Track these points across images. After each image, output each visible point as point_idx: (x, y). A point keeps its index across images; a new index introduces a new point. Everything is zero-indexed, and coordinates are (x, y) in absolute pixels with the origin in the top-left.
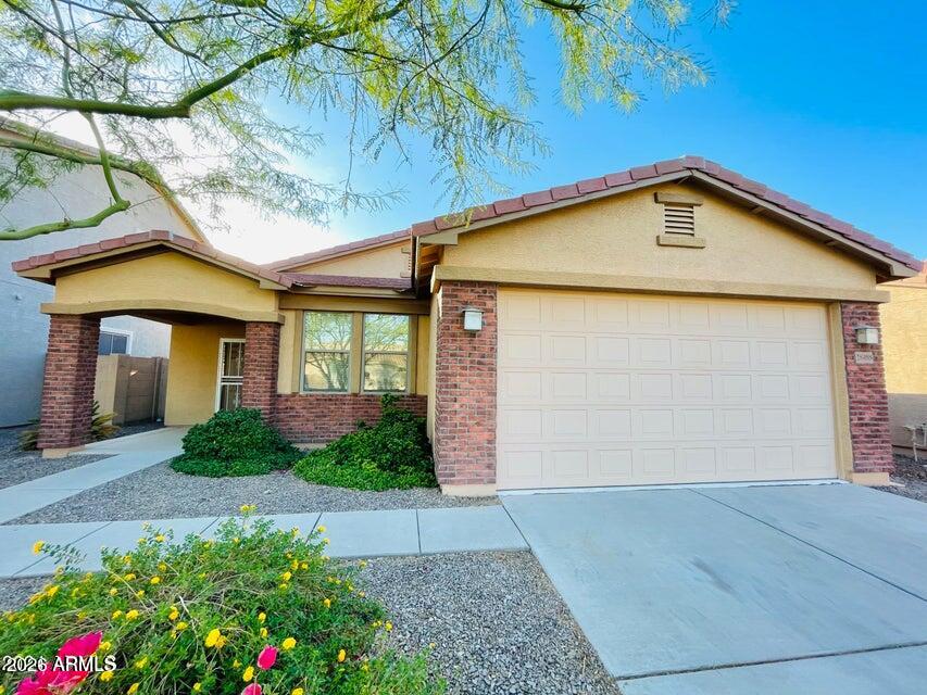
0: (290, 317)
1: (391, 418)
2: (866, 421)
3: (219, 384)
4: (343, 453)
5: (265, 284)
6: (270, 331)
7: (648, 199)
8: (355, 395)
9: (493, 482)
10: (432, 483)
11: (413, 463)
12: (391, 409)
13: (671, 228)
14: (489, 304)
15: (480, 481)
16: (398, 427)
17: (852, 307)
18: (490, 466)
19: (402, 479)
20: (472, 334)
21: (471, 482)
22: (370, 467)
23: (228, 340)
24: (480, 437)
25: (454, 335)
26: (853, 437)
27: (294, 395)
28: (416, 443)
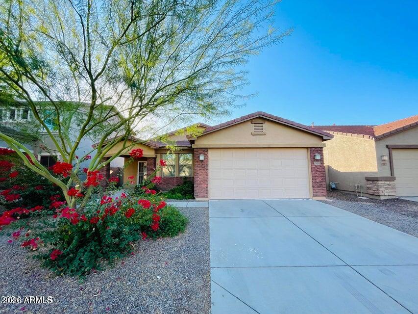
0: (159, 155)
1: (185, 183)
2: (318, 182)
3: (138, 175)
4: (173, 192)
5: (151, 147)
6: (154, 160)
7: (249, 123)
8: (177, 177)
9: (207, 197)
10: (194, 198)
11: (190, 194)
12: (185, 180)
13: (256, 130)
14: (206, 153)
15: (205, 197)
16: (187, 185)
17: (313, 149)
18: (207, 193)
19: (187, 197)
20: (202, 161)
21: (202, 197)
22: (179, 194)
23: (140, 162)
24: (204, 186)
25: (197, 161)
26: (313, 186)
27: (160, 177)
28: (191, 189)
